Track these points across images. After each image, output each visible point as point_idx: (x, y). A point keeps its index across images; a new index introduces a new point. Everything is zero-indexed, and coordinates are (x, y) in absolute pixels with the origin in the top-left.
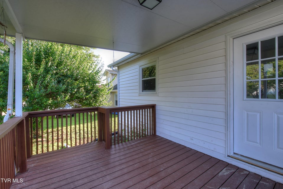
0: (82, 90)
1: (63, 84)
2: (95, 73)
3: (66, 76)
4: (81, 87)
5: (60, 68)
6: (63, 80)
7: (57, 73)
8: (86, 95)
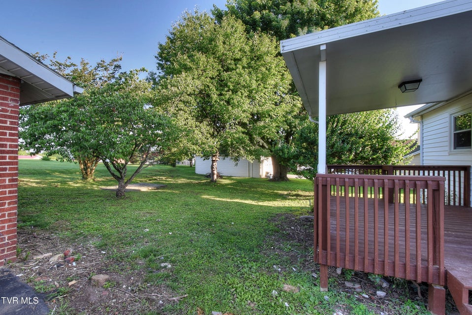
0: (368, 148)
1: (348, 144)
2: (386, 128)
3: (350, 135)
4: (368, 145)
5: (344, 127)
6: (347, 139)
7: (341, 133)
8: (373, 155)
